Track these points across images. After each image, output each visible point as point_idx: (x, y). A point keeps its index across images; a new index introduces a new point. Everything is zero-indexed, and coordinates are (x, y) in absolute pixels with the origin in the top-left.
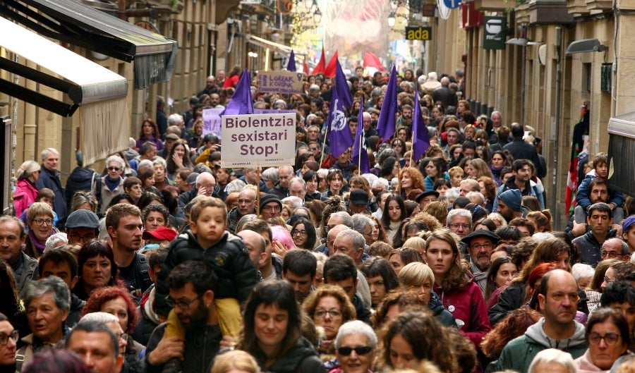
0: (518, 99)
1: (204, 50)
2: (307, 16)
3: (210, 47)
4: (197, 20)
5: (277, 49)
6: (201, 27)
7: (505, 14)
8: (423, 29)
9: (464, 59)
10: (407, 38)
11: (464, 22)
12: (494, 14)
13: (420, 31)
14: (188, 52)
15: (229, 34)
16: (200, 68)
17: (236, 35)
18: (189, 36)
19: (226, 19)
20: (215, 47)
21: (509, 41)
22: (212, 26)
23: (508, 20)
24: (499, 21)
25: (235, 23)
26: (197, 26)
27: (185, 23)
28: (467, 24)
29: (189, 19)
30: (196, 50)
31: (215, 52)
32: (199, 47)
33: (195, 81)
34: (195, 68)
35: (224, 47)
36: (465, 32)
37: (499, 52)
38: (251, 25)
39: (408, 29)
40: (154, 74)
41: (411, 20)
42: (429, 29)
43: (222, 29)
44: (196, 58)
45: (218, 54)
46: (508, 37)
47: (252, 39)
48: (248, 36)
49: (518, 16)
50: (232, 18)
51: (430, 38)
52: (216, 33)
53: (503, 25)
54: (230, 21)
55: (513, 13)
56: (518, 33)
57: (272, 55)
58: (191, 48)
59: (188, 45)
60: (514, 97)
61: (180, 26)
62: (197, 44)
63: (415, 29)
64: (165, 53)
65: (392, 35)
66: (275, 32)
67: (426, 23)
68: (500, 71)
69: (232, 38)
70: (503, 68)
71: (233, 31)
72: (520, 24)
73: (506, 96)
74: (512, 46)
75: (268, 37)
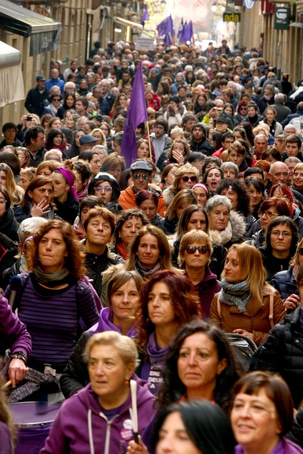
0: (297, 64)
1: (84, 27)
2: (156, 4)
3: (88, 26)
4: (79, 6)
5: (135, 27)
6: (81, 12)
7: (290, 6)
8: (235, 14)
9: (262, 35)
10: (224, 21)
11: (262, 10)
12: (282, 5)
13: (233, 16)
14: (72, 28)
15: (101, 16)
16: (80, 40)
17: (106, 17)
18: (73, 17)
19: (99, 5)
20: (92, 25)
21: (292, 24)
22: (89, 11)
23: (292, 10)
24: (285, 10)
25: (106, 9)
26: (79, 11)
27: (70, 9)
28: (264, 12)
29: (73, 6)
30: (78, 27)
31: (91, 29)
32: (80, 25)
33: (77, 49)
34: (77, 39)
35: (98, 25)
36: (263, 17)
37: (285, 32)
38: (117, 10)
39: (225, 14)
40: (45, 45)
41: (227, 7)
42: (239, 14)
43: (96, 13)
44: (78, 33)
45: (94, 30)
46: (291, 21)
47: (117, 20)
48: (115, 18)
49: (298, 7)
50: (103, 5)
51: (240, 20)
52: (92, 16)
53: (288, 13)
54: (102, 7)
55: (295, 6)
56: (298, 18)
57: (132, 31)
58: (75, 26)
59: (72, 24)
60: (295, 63)
61: (67, 11)
62: (78, 23)
63: (230, 14)
64: (53, 31)
65: (215, 18)
66: (133, 15)
67: (237, 10)
68: (286, 44)
69: (104, 19)
70: (288, 43)
71: (104, 14)
72: (299, 13)
73: (290, 62)
74: (294, 28)
75: (129, 18)
